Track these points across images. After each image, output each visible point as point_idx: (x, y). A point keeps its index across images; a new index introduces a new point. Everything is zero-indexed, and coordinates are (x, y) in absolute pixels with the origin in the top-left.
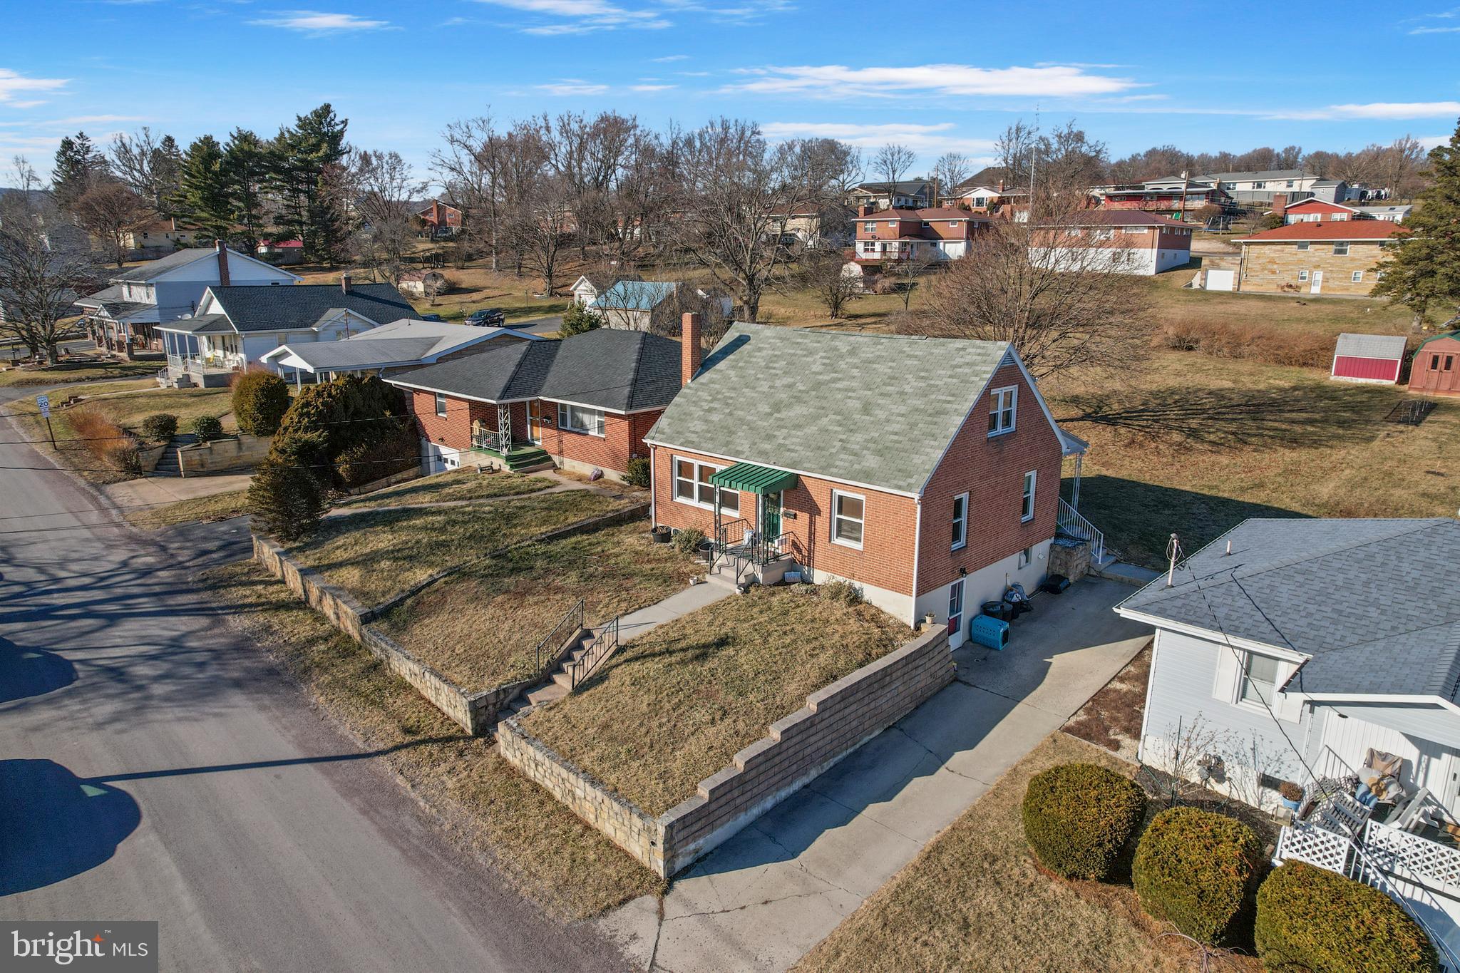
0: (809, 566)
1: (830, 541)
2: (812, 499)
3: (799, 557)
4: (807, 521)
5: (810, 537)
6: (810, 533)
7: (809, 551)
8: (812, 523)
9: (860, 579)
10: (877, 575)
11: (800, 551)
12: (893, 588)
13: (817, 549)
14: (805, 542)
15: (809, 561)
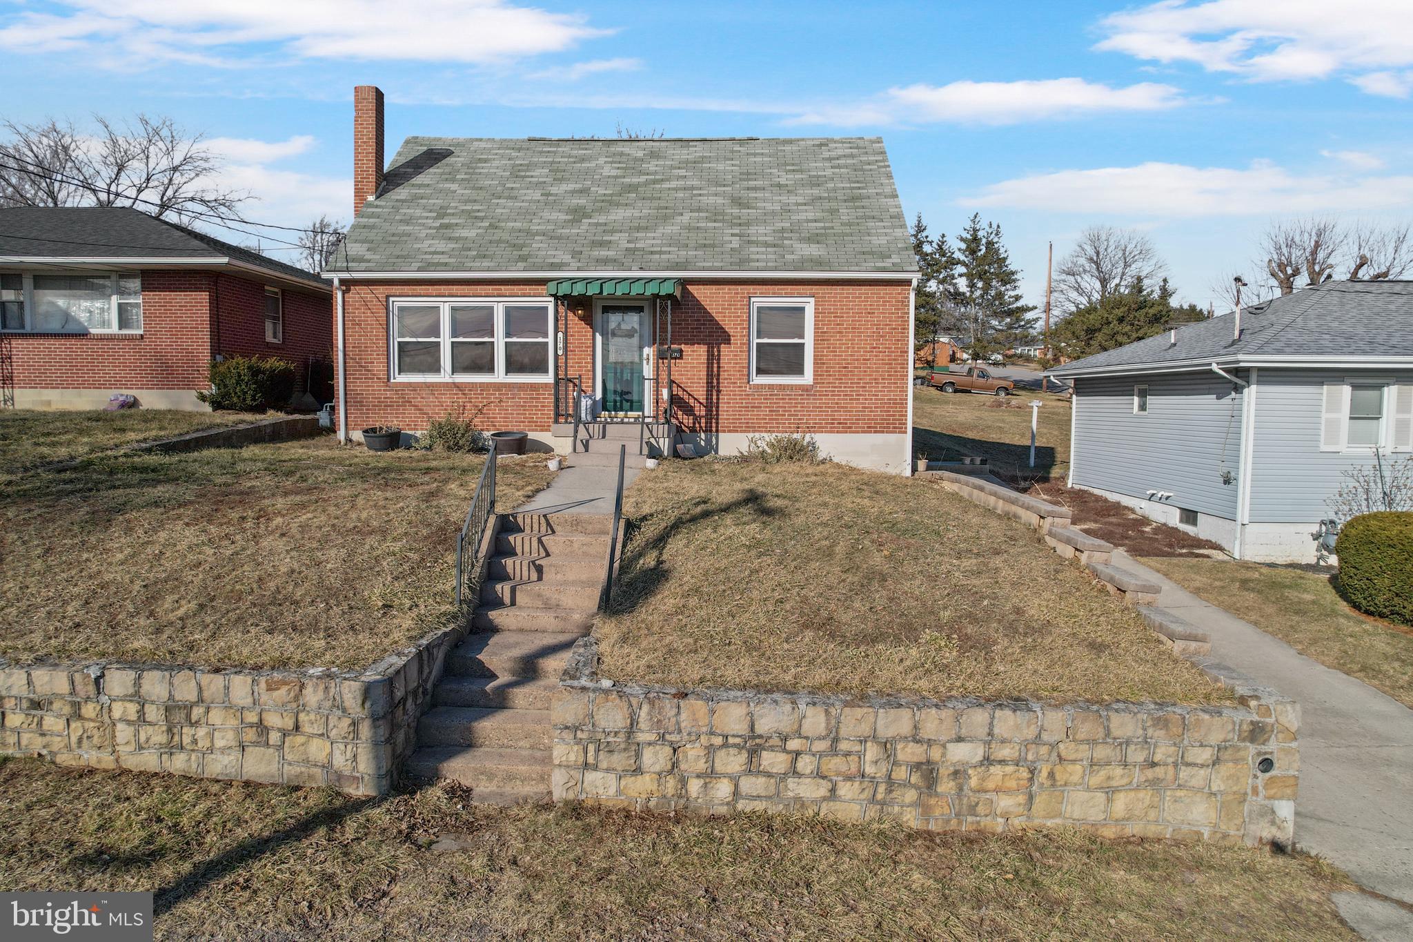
0: (708, 430)
1: (749, 382)
2: (712, 320)
3: (688, 421)
4: (704, 359)
5: (709, 383)
6: (710, 375)
7: (709, 407)
8: (713, 360)
9: (810, 429)
10: (841, 415)
11: (689, 410)
12: (870, 429)
13: (724, 398)
14: (701, 394)
15: (709, 423)
